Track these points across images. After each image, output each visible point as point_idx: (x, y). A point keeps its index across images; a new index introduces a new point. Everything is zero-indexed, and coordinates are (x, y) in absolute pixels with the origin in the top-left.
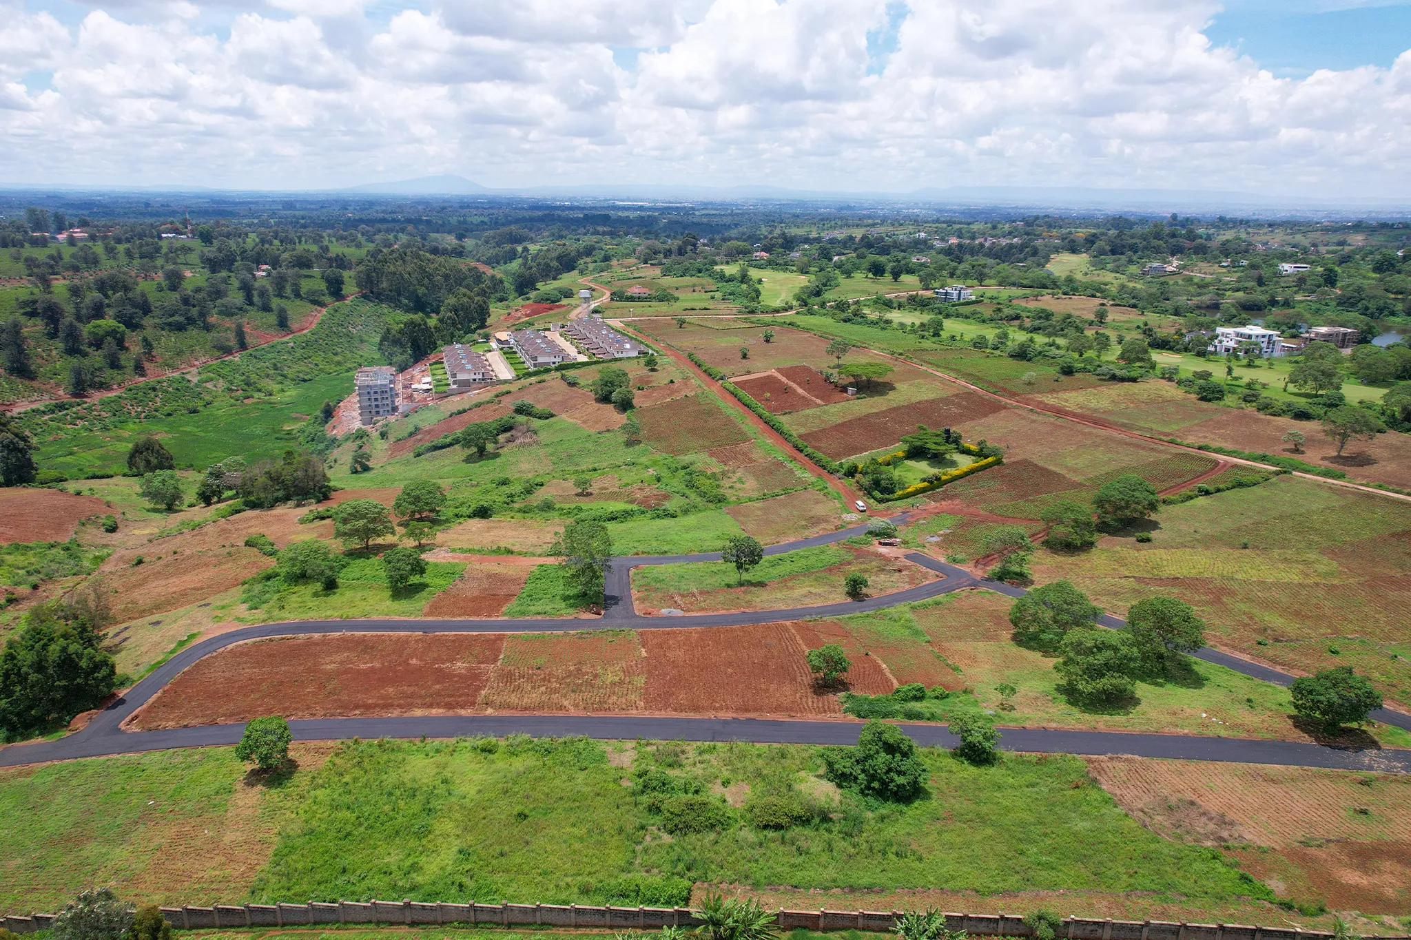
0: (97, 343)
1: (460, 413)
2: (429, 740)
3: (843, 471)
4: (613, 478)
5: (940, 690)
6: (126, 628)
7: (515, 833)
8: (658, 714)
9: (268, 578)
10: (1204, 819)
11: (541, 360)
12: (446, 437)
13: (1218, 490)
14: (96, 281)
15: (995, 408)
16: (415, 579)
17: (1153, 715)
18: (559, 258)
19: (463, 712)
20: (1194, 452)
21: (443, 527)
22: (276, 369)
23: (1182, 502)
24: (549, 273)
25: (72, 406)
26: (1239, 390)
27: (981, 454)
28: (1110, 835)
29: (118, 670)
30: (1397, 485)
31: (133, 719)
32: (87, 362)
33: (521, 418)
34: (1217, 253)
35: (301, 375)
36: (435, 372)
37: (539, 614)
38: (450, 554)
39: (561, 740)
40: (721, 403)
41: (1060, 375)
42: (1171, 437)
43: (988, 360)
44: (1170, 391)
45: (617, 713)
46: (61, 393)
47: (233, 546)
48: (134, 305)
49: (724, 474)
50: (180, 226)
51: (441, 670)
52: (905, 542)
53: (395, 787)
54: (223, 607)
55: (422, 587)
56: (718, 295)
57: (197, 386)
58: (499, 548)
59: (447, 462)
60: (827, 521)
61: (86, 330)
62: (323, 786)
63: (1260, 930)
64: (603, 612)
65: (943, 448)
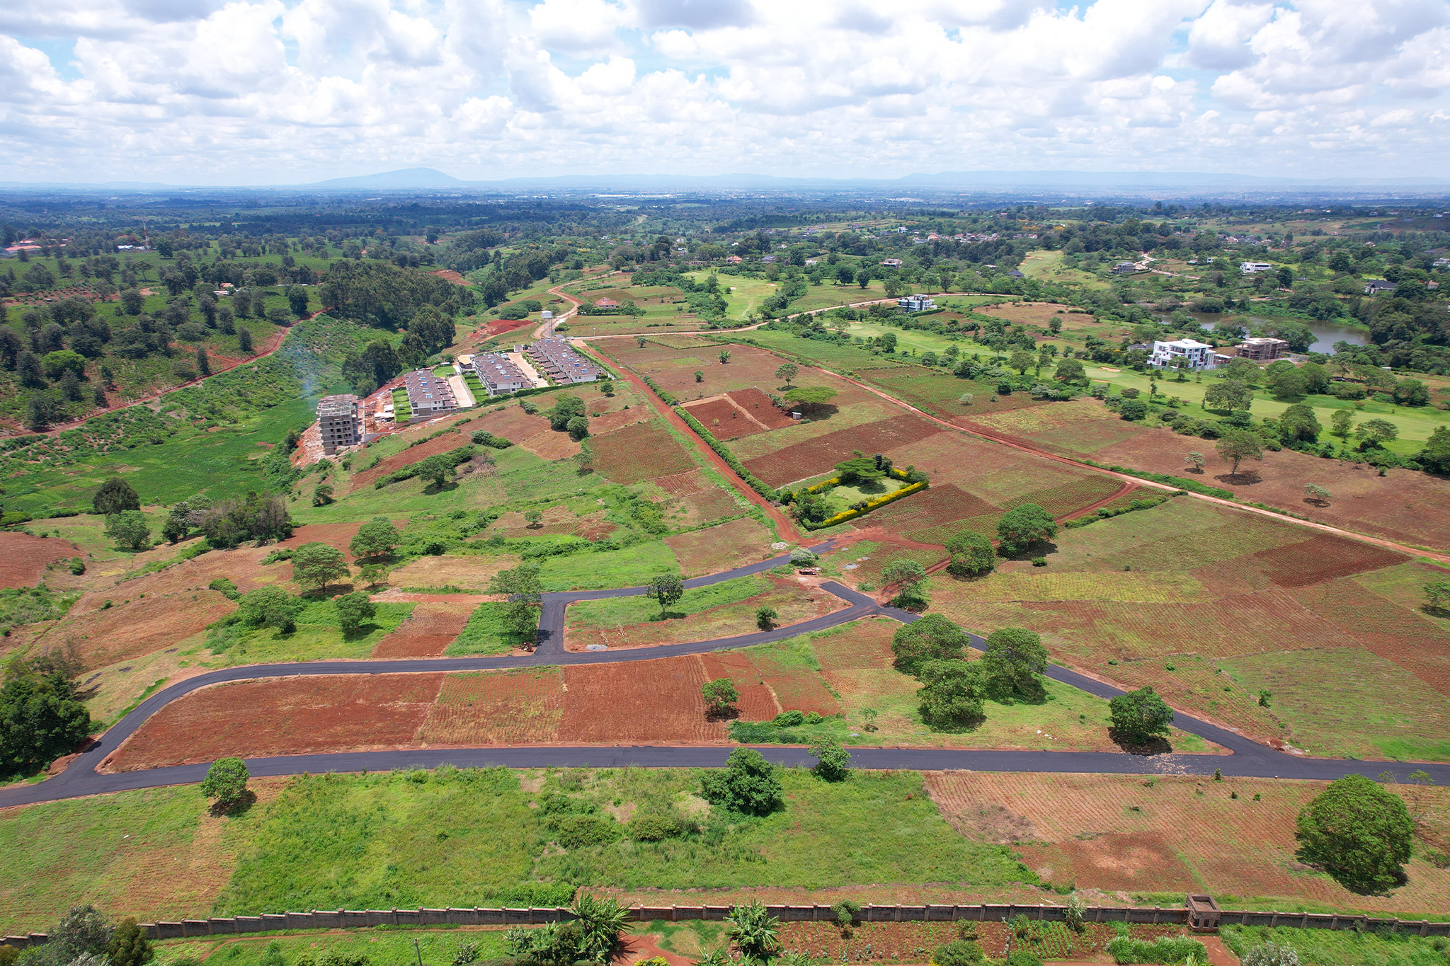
0: (57, 374)
1: (420, 442)
2: (369, 774)
3: (779, 499)
4: (564, 509)
5: (817, 715)
6: (98, 675)
7: (437, 851)
8: (569, 745)
9: (231, 623)
10: (1007, 822)
11: (500, 387)
12: (406, 469)
13: (1118, 513)
14: (53, 309)
15: (931, 430)
16: (366, 621)
17: (997, 733)
18: (530, 265)
19: (400, 747)
20: (1106, 474)
21: (397, 565)
22: (241, 395)
23: (1083, 525)
24: (520, 282)
25: (33, 441)
26: (1161, 408)
27: (908, 480)
28: (925, 838)
29: (92, 718)
30: (1277, 504)
31: (107, 762)
32: (45, 394)
33: (480, 448)
34: (1187, 249)
35: (266, 401)
36: (397, 399)
37: (477, 652)
38: (401, 594)
39: (483, 770)
40: (672, 430)
41: (997, 395)
42: (1088, 459)
43: (935, 379)
44: (1098, 410)
45: (534, 745)
46: (21, 427)
47: (198, 589)
48: (94, 333)
49: (668, 503)
50: (138, 237)
51: (383, 709)
52: (823, 571)
53: (337, 816)
54: (189, 653)
55: (373, 627)
56: (686, 306)
57: (160, 415)
58: (447, 587)
59: (407, 494)
60: (756, 551)
61: (44, 361)
62: (276, 817)
63: (1013, 907)
64: (534, 649)
65: (872, 475)
